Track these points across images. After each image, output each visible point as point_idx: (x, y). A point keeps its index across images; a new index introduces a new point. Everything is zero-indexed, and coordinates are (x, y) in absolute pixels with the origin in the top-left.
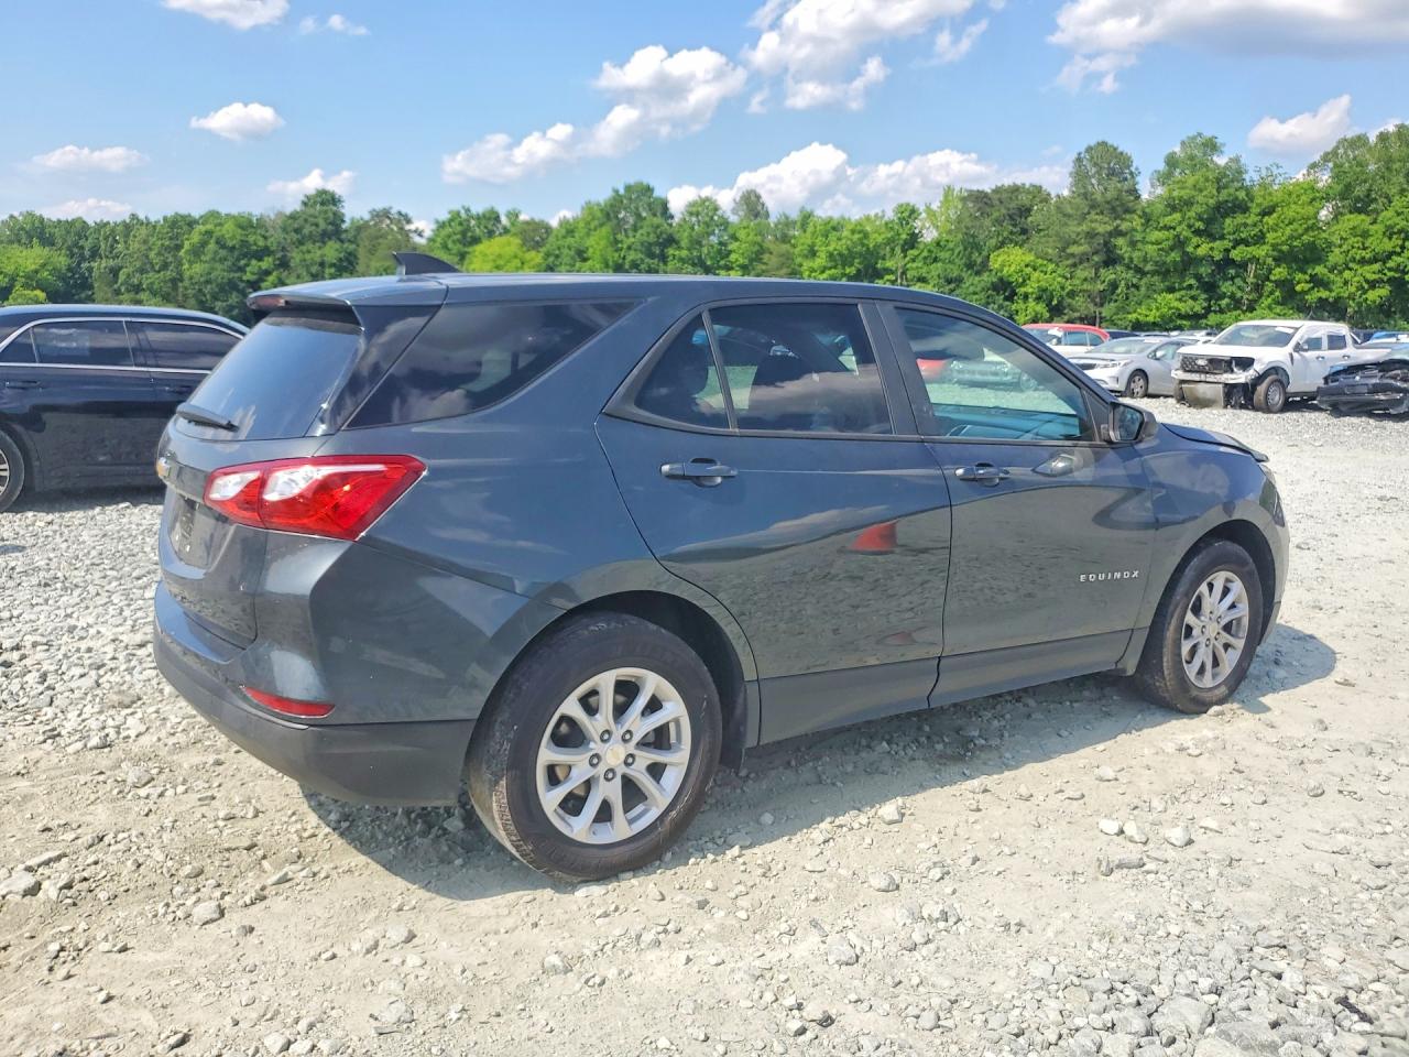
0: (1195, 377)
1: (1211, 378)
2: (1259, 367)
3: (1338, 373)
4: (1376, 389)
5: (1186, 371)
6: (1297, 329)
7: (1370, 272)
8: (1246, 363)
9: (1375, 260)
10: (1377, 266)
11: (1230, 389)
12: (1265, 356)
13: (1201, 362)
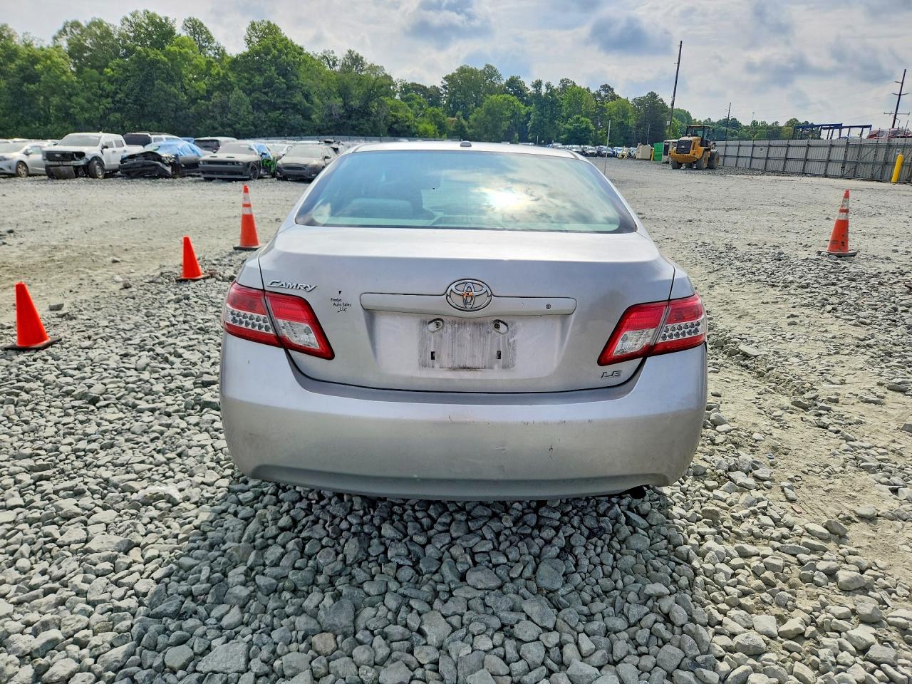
0: (57, 163)
1: (65, 163)
2: (89, 157)
3: (126, 158)
4: (144, 165)
5: (50, 160)
6: (100, 138)
7: (107, 102)
8: (81, 155)
9: (107, 97)
10: (110, 100)
11: (77, 168)
12: (91, 151)
13: (57, 155)
